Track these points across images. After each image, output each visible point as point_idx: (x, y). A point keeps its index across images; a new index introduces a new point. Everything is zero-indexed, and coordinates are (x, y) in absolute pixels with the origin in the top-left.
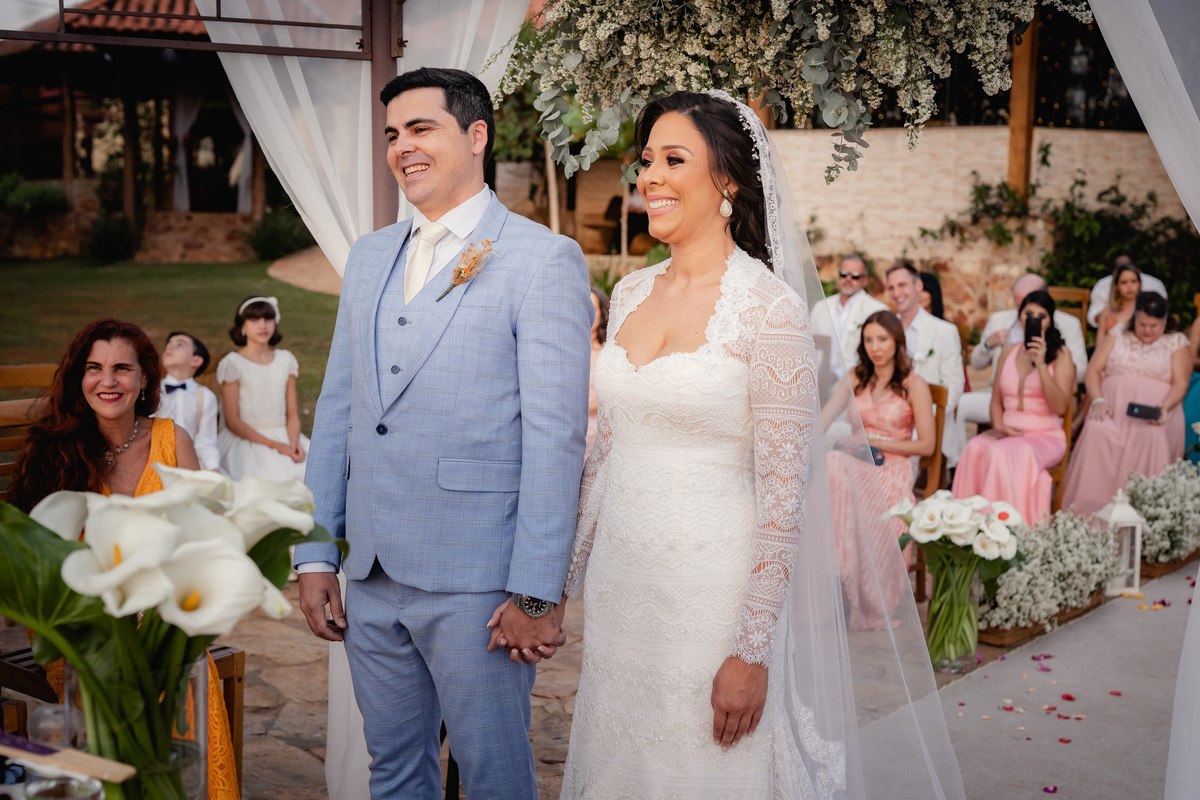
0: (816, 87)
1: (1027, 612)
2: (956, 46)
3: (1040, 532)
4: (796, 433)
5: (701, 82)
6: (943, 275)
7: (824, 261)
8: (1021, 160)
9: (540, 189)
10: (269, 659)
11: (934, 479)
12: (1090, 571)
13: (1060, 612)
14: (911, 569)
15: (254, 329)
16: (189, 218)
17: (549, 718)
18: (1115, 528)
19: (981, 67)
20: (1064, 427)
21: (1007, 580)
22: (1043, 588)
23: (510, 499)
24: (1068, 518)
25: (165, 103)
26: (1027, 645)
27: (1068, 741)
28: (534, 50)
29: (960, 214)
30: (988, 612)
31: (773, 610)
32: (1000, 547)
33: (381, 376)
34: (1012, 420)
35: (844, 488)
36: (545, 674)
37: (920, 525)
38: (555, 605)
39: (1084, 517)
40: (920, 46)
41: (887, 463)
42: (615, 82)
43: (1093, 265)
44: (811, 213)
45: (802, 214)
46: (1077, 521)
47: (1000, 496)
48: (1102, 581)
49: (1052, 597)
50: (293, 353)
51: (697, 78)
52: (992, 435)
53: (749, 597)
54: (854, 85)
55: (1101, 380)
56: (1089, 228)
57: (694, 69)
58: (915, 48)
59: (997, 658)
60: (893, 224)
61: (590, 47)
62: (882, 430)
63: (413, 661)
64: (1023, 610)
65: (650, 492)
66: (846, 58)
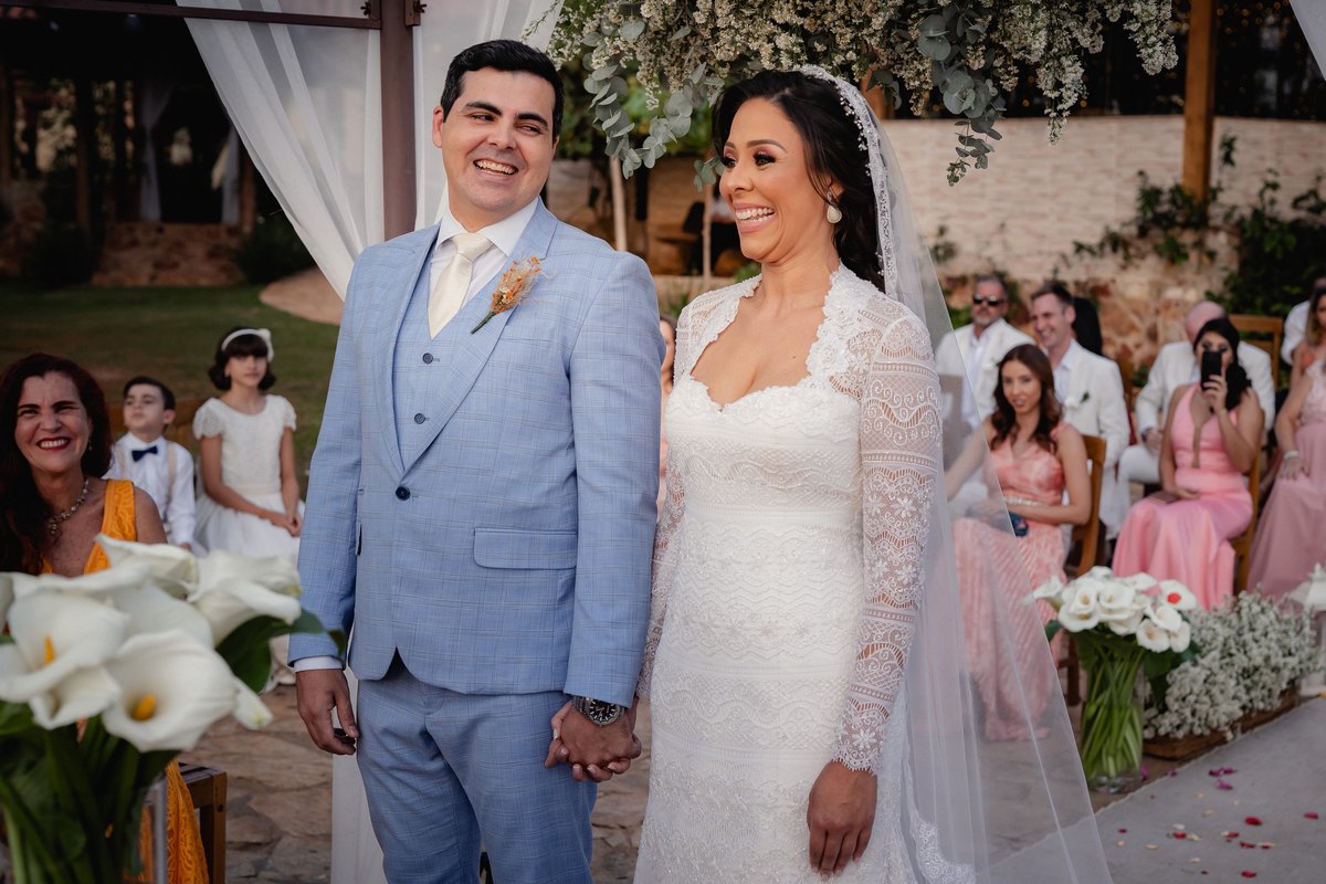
0: (936, 63)
1: (1204, 716)
2: (1109, 12)
3: (1220, 618)
4: (916, 486)
5: (794, 57)
6: (1103, 300)
7: (955, 284)
8: (1199, 157)
9: (603, 194)
10: (260, 782)
11: (1090, 552)
12: (1281, 665)
13: (1245, 715)
14: (1061, 664)
15: (240, 368)
16: (160, 230)
17: (613, 853)
18: (1311, 611)
19: (1139, 40)
20: (1251, 489)
21: (1179, 677)
22: (1223, 687)
23: (564, 577)
24: (1254, 601)
25: (129, 84)
26: (1201, 759)
27: (1253, 875)
28: (585, 16)
29: (1124, 224)
30: (1155, 717)
31: (883, 703)
32: (1169, 637)
33: (401, 427)
34: (1186, 479)
35: (978, 564)
36: (606, 798)
37: (1072, 610)
38: (626, 708)
39: (1274, 598)
40: (1064, 13)
41: (1031, 533)
42: (687, 58)
43: (1287, 288)
44: (939, 223)
45: (927, 224)
46: (1265, 603)
47: (1171, 574)
48: (1296, 678)
49: (1235, 698)
50: (289, 400)
51: (787, 51)
52: (1162, 498)
53: (854, 688)
54: (983, 62)
55: (1295, 429)
56: (1282, 243)
57: (783, 40)
58: (1058, 16)
59: (1166, 774)
60: (1041, 237)
61: (654, 13)
62: (1026, 493)
63: (445, 779)
64: (1198, 714)
65: (740, 563)
66: (973, 27)
